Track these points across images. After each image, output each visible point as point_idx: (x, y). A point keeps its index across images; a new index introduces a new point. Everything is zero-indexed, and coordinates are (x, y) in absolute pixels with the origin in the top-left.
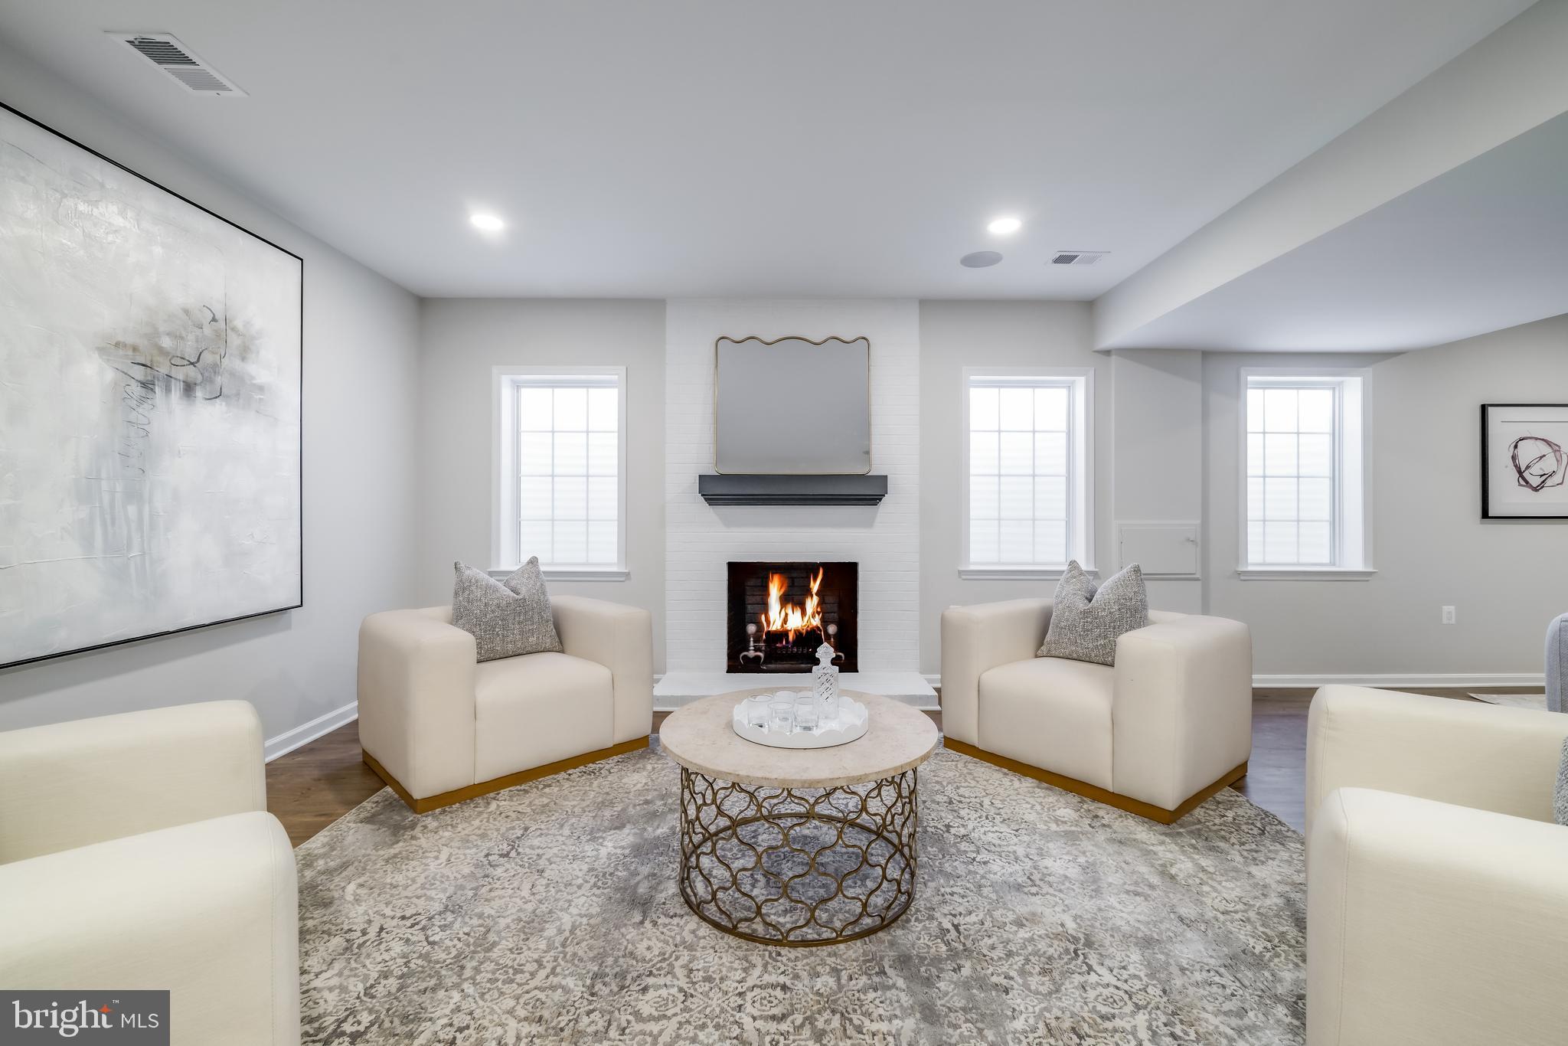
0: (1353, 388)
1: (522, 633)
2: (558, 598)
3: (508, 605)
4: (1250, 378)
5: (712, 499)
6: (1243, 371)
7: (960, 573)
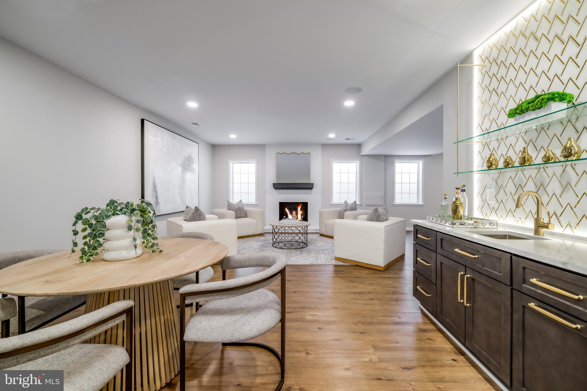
0: (421, 163)
1: (240, 213)
2: (246, 208)
3: (238, 208)
4: (396, 161)
5: (276, 188)
6: (394, 160)
7: (330, 204)
